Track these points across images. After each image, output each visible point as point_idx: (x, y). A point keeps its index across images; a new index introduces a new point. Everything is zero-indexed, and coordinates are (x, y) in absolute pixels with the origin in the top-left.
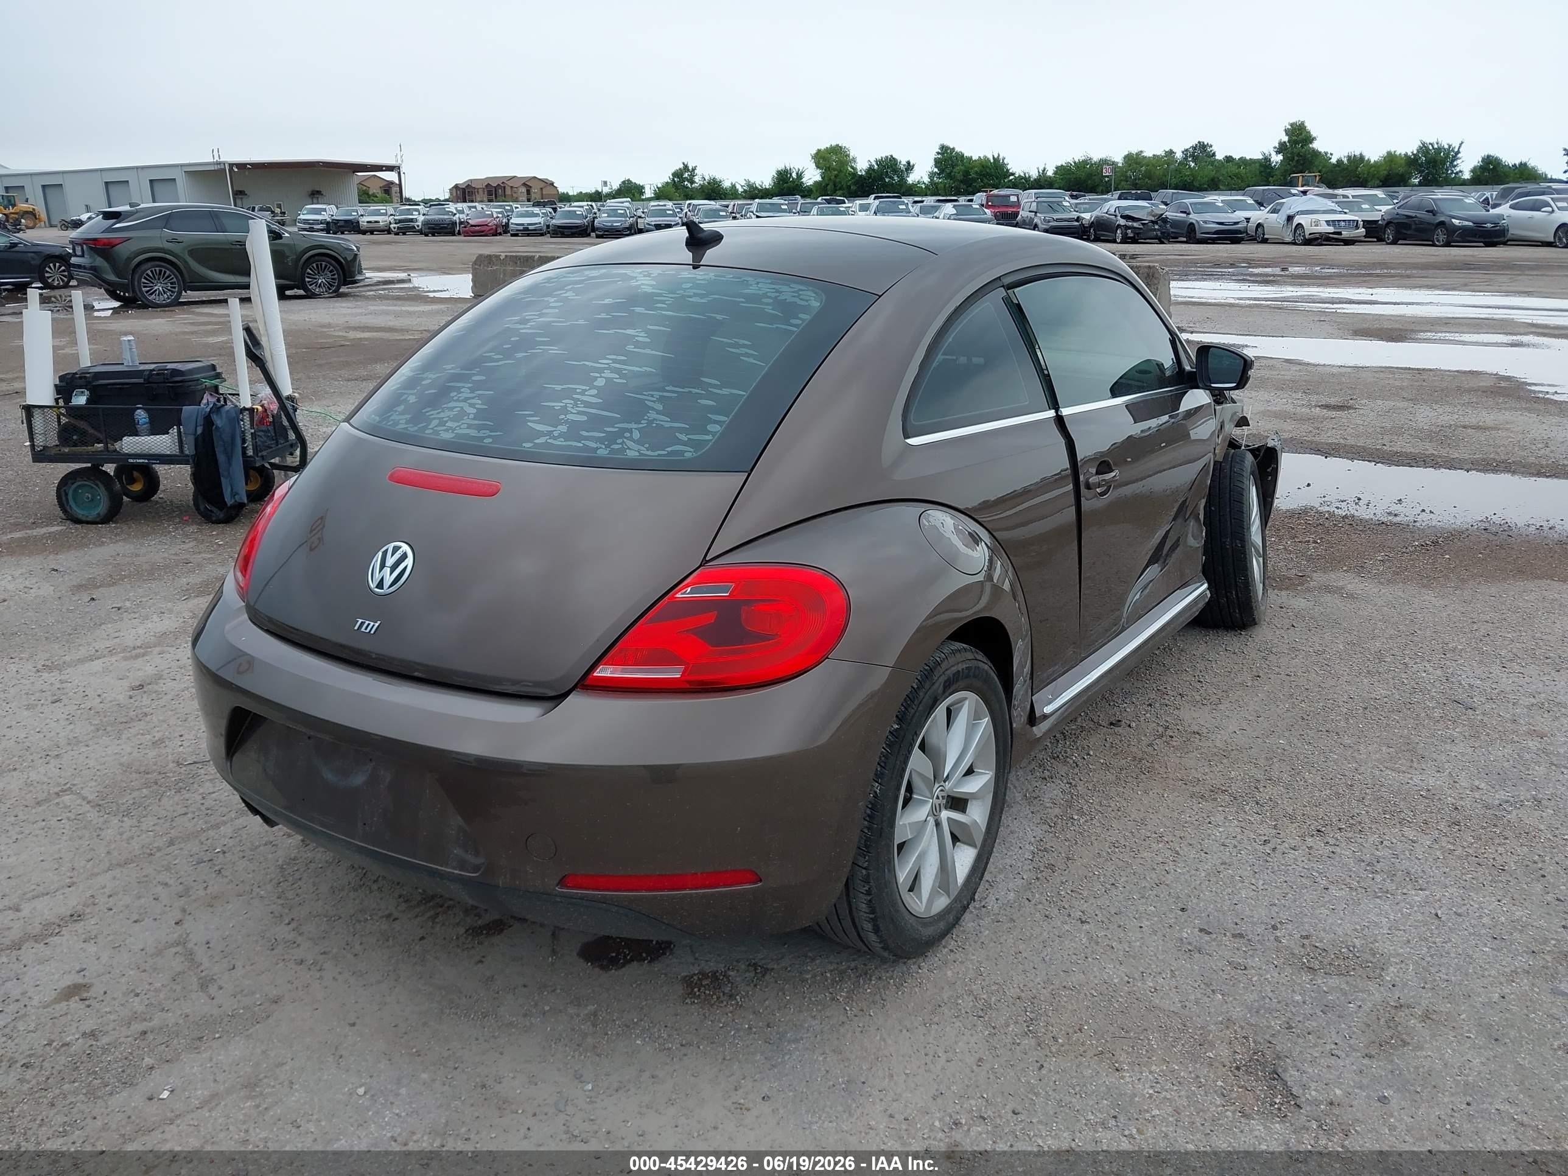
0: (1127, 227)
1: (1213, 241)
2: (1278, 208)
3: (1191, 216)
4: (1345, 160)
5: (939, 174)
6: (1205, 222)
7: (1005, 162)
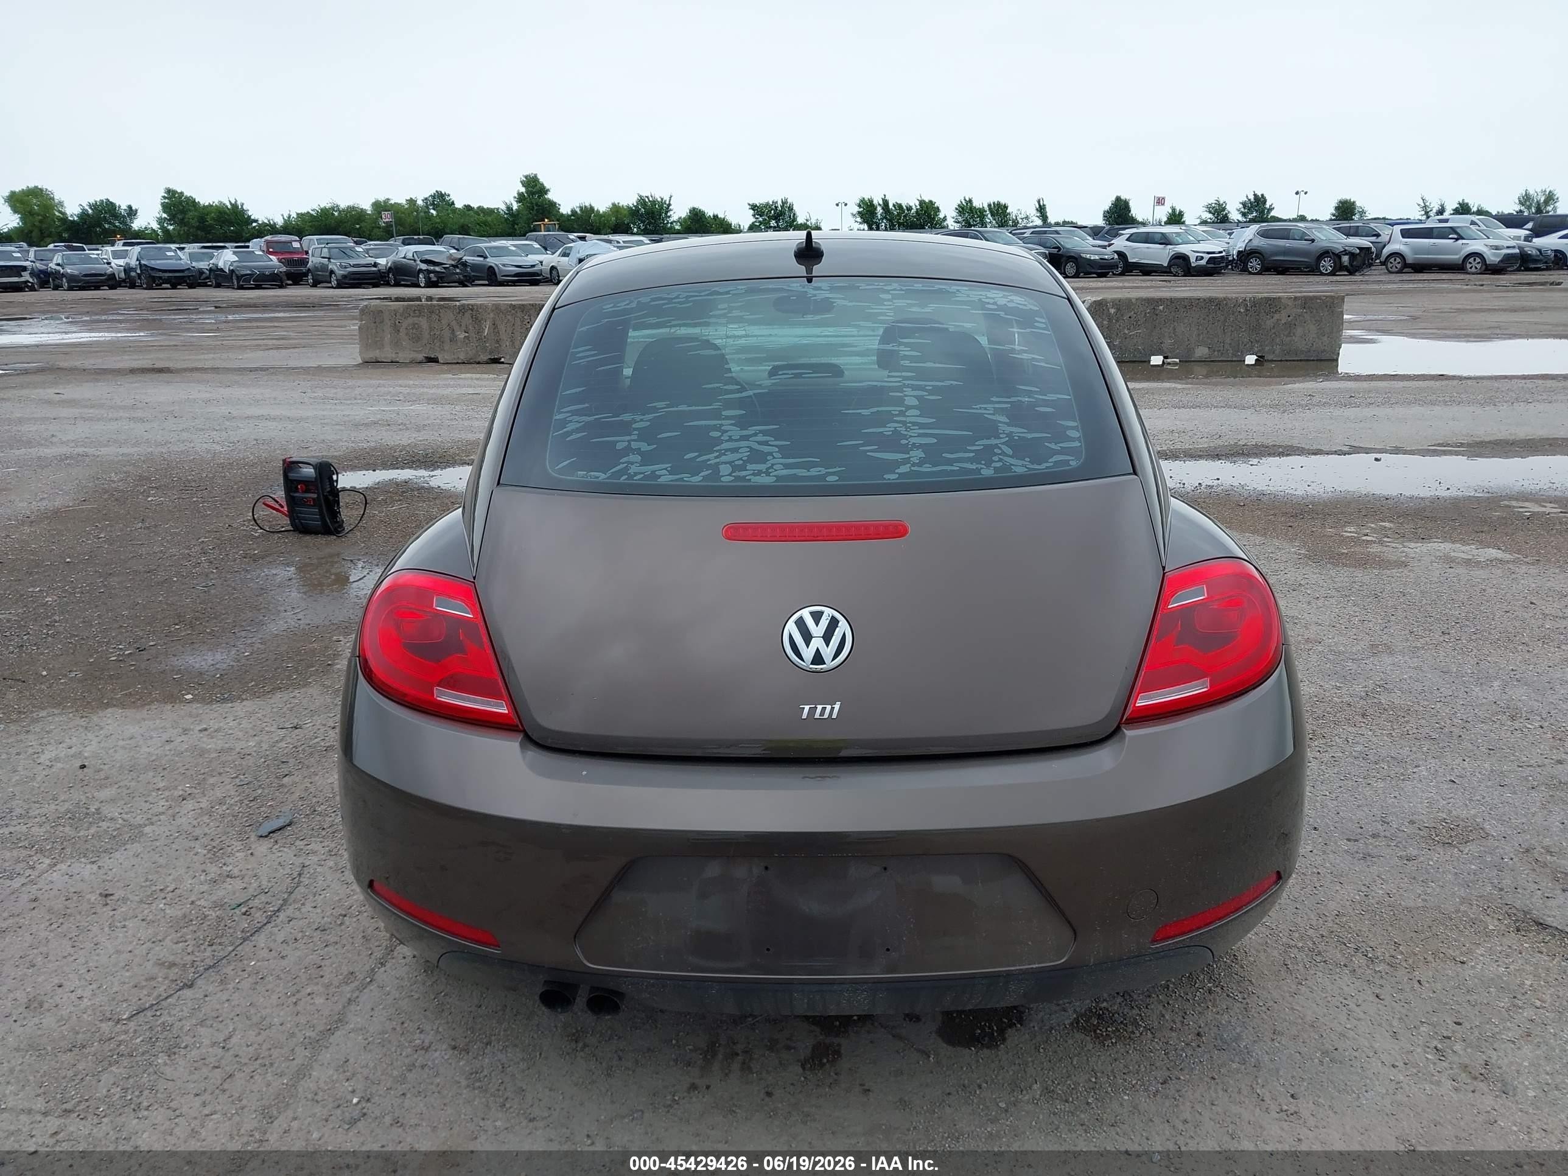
0: (429, 272)
1: (514, 283)
2: (568, 251)
3: (488, 260)
4: (578, 210)
5: (169, 220)
6: (504, 265)
7: (245, 208)
